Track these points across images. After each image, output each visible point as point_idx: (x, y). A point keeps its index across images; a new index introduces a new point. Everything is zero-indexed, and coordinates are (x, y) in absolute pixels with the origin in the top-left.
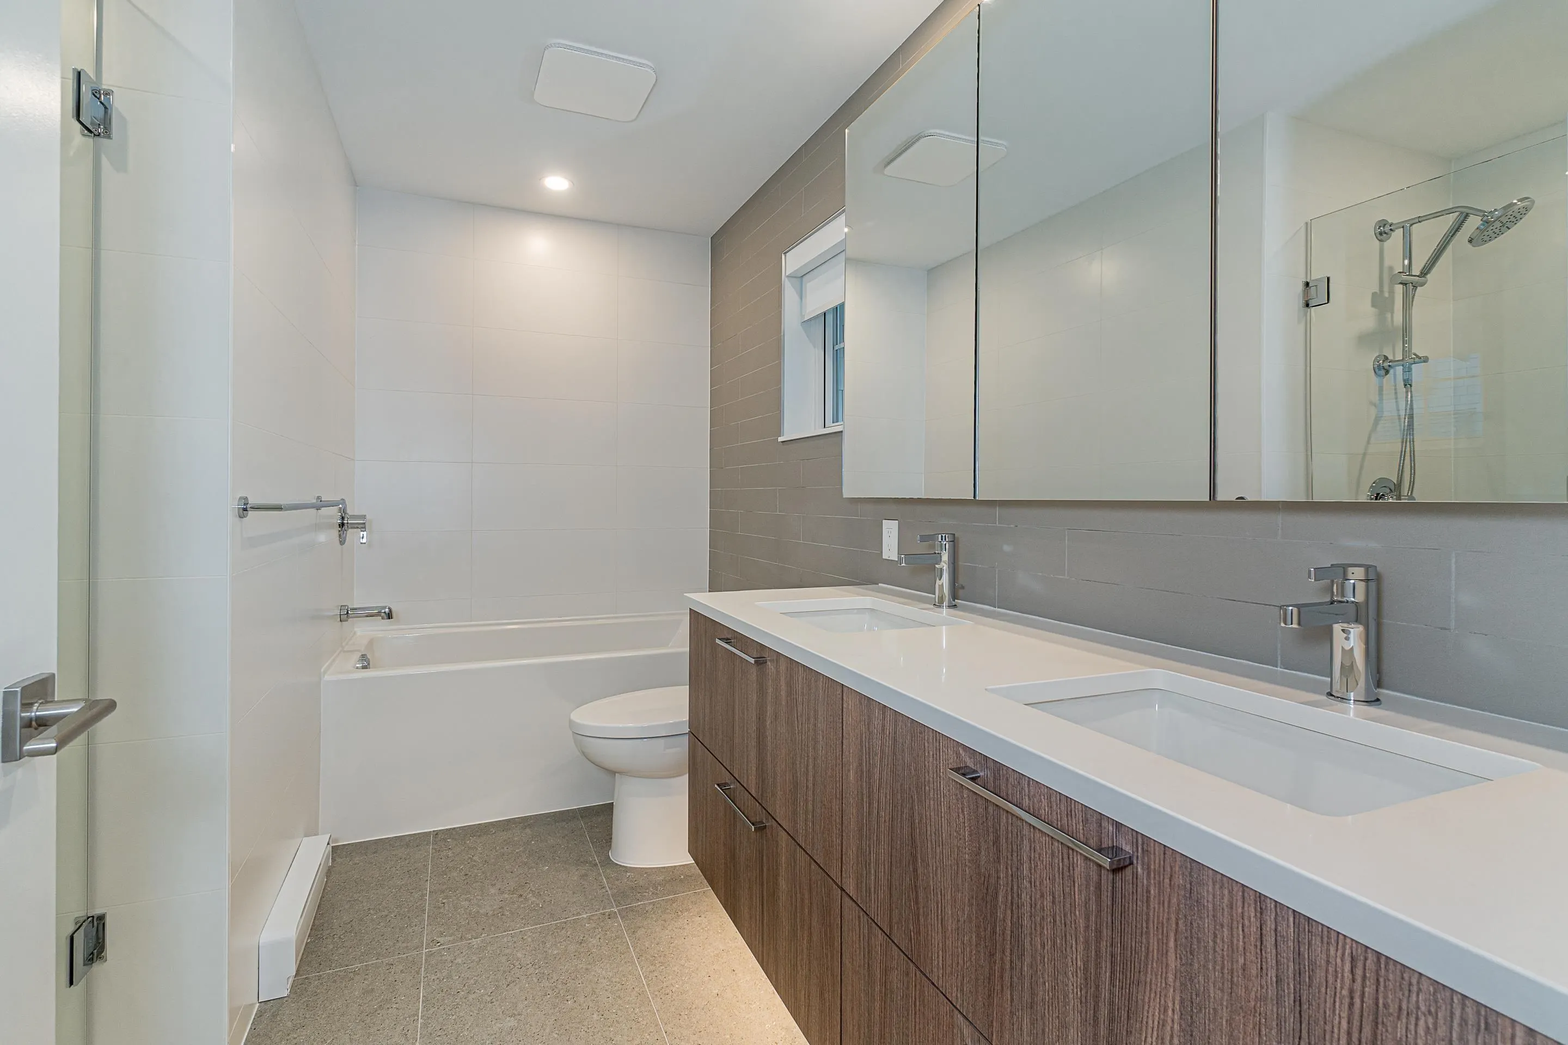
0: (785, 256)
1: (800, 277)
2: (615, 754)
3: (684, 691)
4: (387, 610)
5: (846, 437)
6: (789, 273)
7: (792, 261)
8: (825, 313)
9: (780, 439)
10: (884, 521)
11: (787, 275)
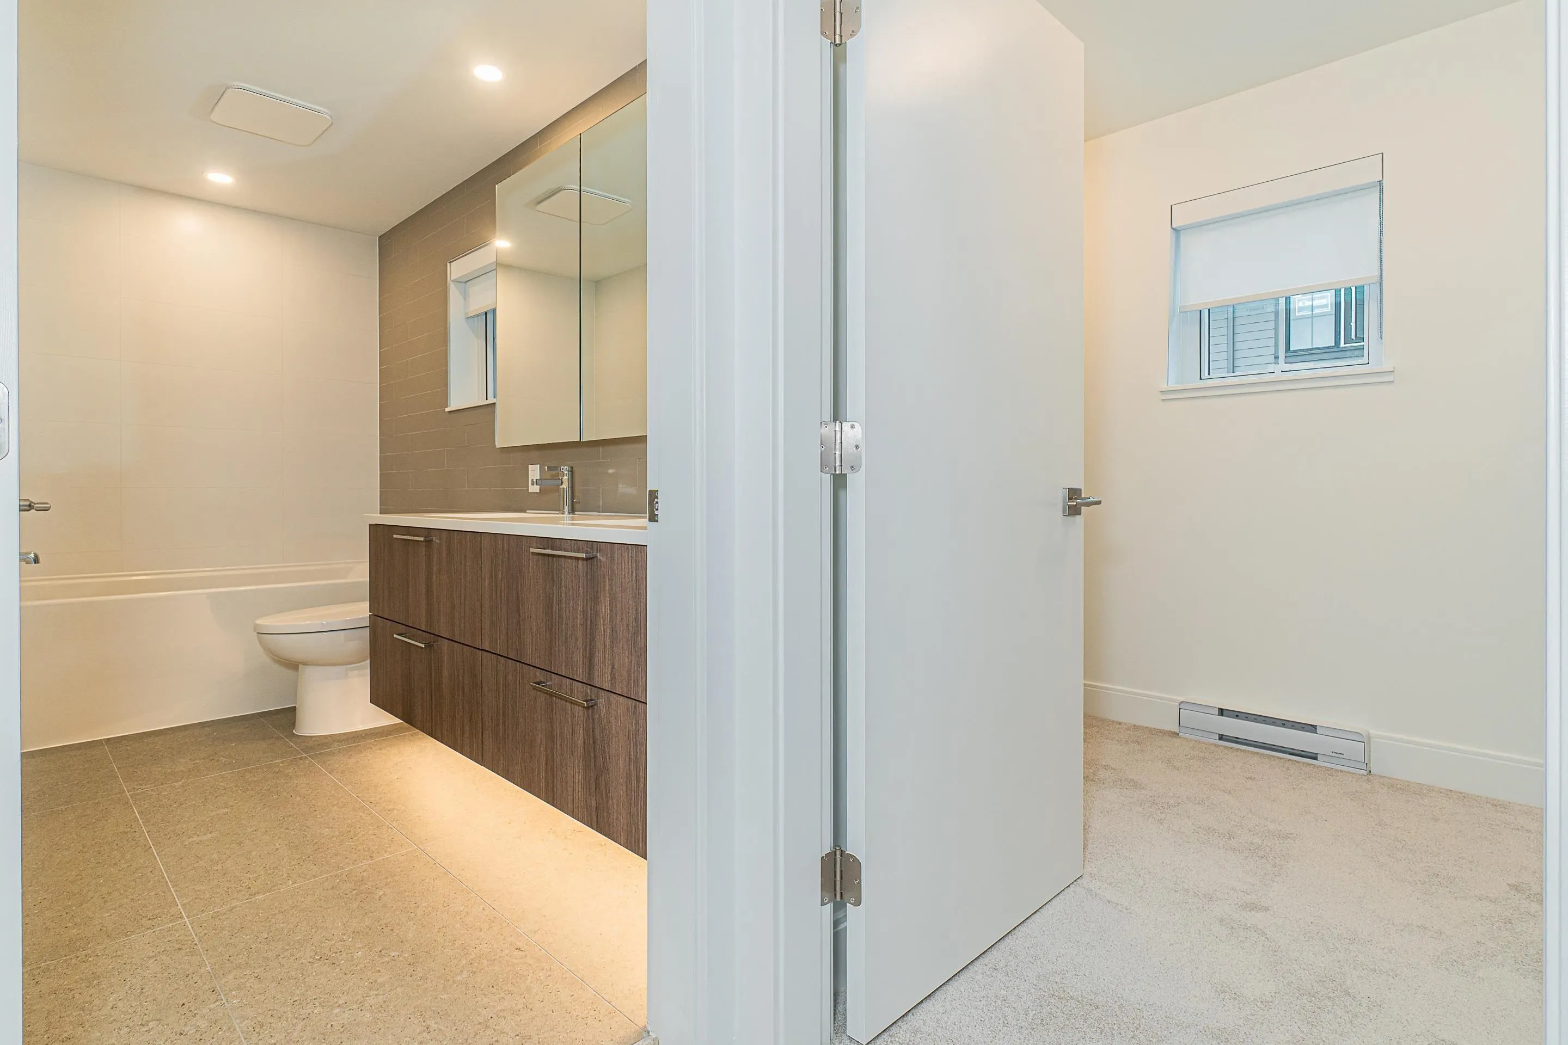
0: (450, 265)
1: (465, 282)
2: (292, 647)
3: (366, 605)
4: (32, 555)
5: (497, 406)
6: (455, 278)
7: (456, 269)
8: (486, 313)
9: (447, 410)
10: (530, 466)
11: (452, 279)
